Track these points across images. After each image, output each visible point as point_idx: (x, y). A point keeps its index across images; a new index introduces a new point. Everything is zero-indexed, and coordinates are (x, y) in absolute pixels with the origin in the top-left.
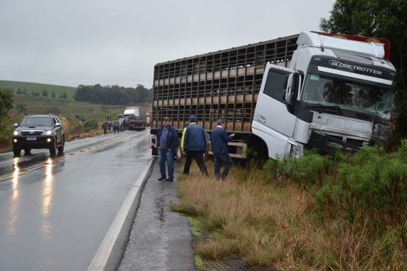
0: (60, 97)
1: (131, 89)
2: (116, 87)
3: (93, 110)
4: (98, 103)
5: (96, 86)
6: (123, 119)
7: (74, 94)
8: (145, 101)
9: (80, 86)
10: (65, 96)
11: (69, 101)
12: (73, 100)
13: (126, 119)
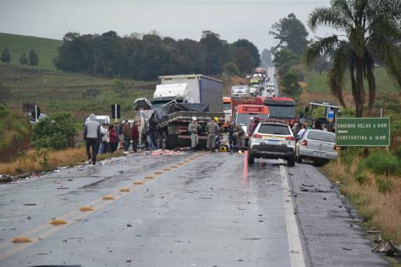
0: (24, 61)
1: (188, 43)
2: (152, 39)
3: (98, 93)
4: (110, 76)
5: (105, 35)
6: (149, 113)
7: (55, 54)
8: (221, 71)
9: (69, 35)
10: (34, 59)
11: (42, 72)
12: (54, 69)
13: (160, 111)
